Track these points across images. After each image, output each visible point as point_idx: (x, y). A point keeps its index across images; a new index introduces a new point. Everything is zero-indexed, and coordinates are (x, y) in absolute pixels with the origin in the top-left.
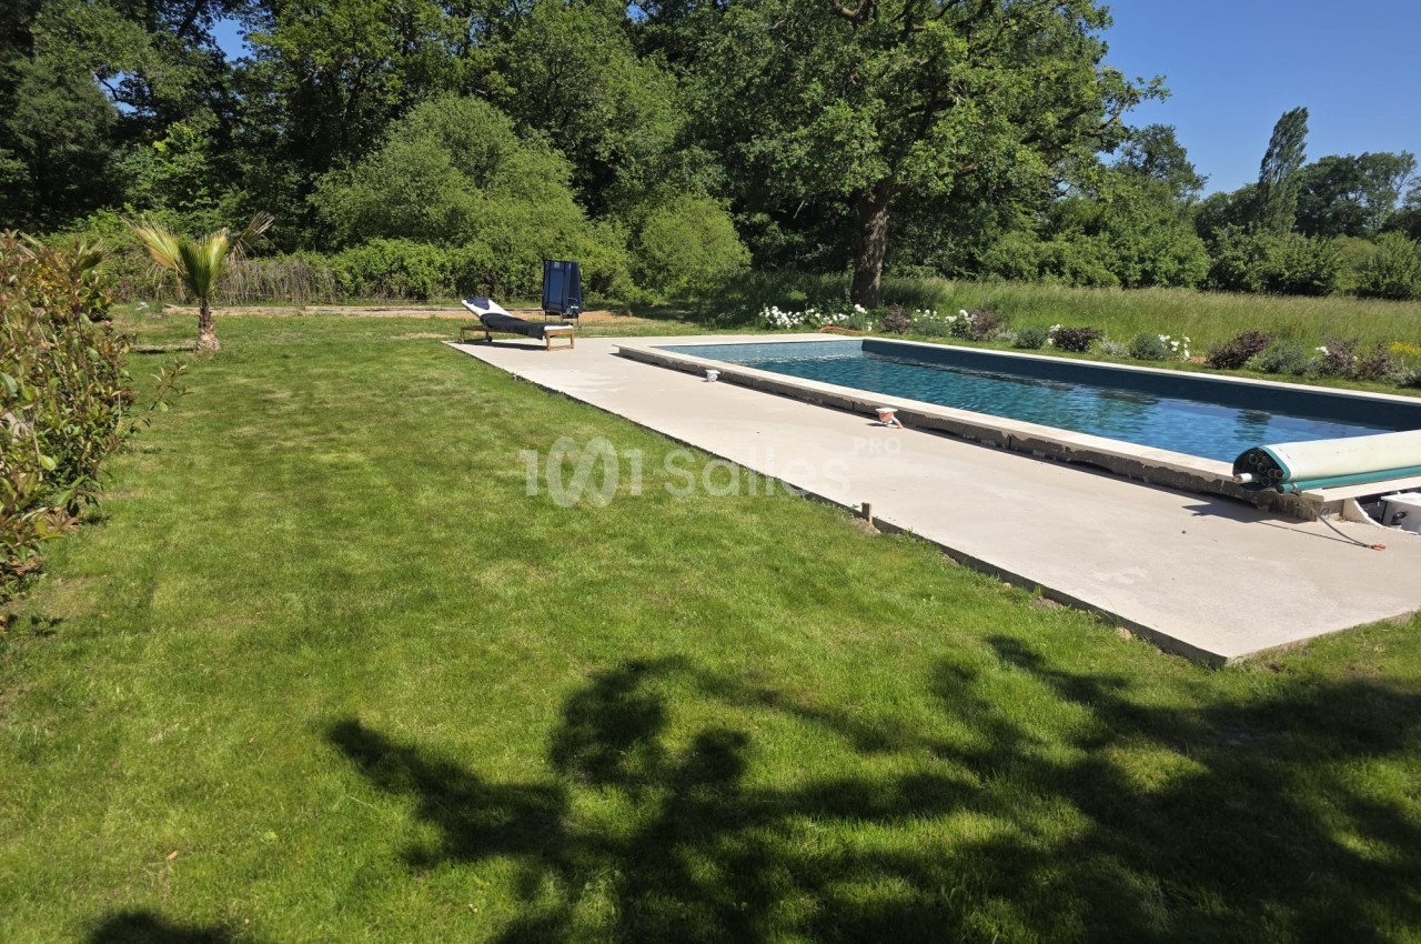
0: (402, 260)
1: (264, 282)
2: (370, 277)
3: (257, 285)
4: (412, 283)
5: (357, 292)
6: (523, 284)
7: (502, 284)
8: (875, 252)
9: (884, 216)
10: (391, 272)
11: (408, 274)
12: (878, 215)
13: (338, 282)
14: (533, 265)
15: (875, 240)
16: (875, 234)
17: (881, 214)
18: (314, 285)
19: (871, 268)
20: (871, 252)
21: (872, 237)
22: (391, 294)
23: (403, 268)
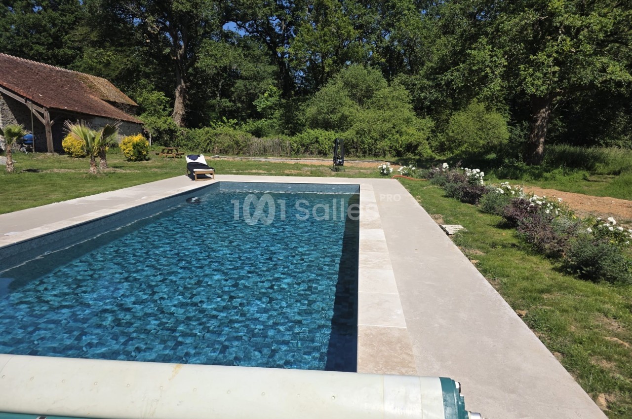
0: (317, 138)
1: (264, 147)
2: (303, 145)
3: (262, 148)
4: (320, 148)
5: (298, 152)
6: (372, 149)
7: (361, 149)
8: (538, 132)
9: (546, 111)
10: (312, 143)
11: (319, 144)
12: (542, 111)
13: (292, 147)
14: (377, 140)
15: (539, 125)
16: (539, 122)
17: (544, 110)
18: (283, 148)
19: (535, 142)
20: (536, 132)
21: (537, 124)
22: (312, 153)
23: (317, 142)
